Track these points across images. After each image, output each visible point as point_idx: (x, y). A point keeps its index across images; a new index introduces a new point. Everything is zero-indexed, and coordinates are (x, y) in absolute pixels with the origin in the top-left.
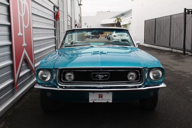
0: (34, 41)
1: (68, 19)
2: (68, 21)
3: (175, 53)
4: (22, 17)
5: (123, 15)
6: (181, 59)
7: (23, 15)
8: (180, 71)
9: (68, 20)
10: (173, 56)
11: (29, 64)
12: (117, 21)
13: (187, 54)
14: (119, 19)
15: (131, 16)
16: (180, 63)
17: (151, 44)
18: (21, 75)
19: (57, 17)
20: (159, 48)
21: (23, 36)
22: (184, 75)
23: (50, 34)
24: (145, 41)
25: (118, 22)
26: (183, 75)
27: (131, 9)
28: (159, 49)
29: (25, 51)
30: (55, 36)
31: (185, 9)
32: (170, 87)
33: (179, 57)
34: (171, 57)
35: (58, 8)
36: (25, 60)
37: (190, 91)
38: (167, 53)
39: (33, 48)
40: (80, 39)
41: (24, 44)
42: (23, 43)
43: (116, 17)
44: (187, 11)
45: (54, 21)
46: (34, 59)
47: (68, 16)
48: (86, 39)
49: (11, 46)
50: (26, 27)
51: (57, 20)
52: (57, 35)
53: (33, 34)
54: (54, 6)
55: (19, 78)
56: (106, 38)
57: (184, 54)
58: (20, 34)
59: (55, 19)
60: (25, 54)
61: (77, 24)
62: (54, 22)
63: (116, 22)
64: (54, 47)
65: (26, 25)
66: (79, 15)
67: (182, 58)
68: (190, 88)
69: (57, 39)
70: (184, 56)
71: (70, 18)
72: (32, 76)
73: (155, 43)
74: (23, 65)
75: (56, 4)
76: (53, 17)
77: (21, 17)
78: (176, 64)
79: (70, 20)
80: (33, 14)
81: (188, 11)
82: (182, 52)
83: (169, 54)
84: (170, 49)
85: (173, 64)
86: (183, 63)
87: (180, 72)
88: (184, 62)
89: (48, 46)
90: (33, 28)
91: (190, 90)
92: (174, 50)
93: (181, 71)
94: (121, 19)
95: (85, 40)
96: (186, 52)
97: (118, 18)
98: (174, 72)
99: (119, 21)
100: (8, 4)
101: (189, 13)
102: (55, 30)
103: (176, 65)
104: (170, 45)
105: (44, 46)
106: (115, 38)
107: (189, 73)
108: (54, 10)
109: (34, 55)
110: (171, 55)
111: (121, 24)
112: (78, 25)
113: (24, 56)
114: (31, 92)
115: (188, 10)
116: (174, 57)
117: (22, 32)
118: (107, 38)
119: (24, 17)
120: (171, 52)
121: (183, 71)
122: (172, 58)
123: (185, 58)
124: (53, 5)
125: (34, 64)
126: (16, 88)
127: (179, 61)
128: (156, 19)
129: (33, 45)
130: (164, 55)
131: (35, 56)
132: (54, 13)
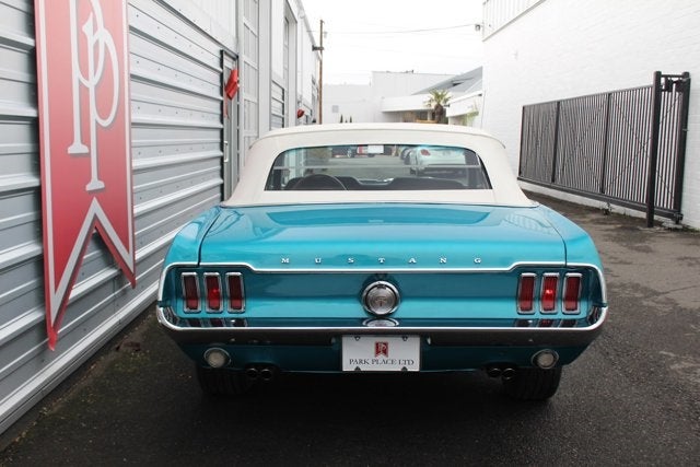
0: (135, 172)
1: (273, 96)
2: (274, 102)
3: (619, 216)
4: (87, 89)
5: (455, 85)
6: (640, 242)
7: (91, 83)
8: (636, 287)
9: (271, 98)
10: (612, 227)
11: (111, 249)
12: (434, 105)
13: (660, 224)
14: (442, 96)
15: (481, 88)
16: (636, 254)
17: (542, 185)
18: (74, 293)
19: (229, 87)
20: (566, 199)
21: (88, 155)
22: (651, 304)
23: (203, 145)
24: (520, 173)
25: (438, 106)
26: (645, 303)
27: (481, 68)
28: (566, 202)
29: (95, 208)
30: (222, 150)
31: (658, 75)
32: (601, 348)
33: (634, 234)
34: (607, 230)
35: (236, 58)
36: (98, 238)
37: (672, 367)
38: (594, 216)
39: (132, 193)
40: (312, 159)
41: (95, 184)
42: (88, 179)
43: (433, 90)
44: (663, 80)
45: (218, 100)
46: (133, 232)
47: (273, 85)
48: (333, 156)
49: (38, 192)
50: (105, 123)
51: (231, 99)
52: (226, 148)
53: (131, 147)
54: (222, 52)
55: (68, 303)
56: (398, 158)
57: (651, 223)
58: (77, 148)
59: (222, 95)
60: (96, 218)
61: (303, 108)
62: (218, 105)
63: (433, 107)
64: (218, 189)
65: (104, 117)
66: (314, 82)
67: (643, 238)
68: (672, 355)
69: (226, 160)
70: (648, 230)
71: (280, 91)
72: (125, 292)
73: (553, 180)
74: (85, 257)
75: (230, 45)
76: (217, 89)
77: (84, 90)
78: (622, 257)
79: (280, 98)
80: (133, 77)
81: (667, 81)
82: (643, 215)
83: (597, 222)
84: (604, 205)
85: (611, 258)
86: (644, 254)
87: (636, 290)
88: (647, 250)
89: (192, 184)
90: (134, 124)
91: (672, 363)
92: (617, 209)
93: (638, 285)
94: (447, 97)
95: (331, 160)
96: (656, 217)
97: (438, 93)
98: (616, 290)
99: (442, 103)
100: (30, 42)
101: (668, 88)
102: (222, 130)
103: (621, 262)
104: (602, 191)
105: (177, 185)
106: (424, 157)
107: (669, 296)
108: (222, 66)
109: (134, 219)
110: (605, 224)
111: (449, 113)
112: (307, 113)
113: (92, 224)
114: (118, 348)
115: (666, 77)
116: (614, 234)
117: (86, 140)
118: (402, 158)
119: (97, 87)
120: (607, 212)
121: (646, 288)
122: (609, 236)
123: (651, 236)
124: (219, 48)
125: (134, 251)
126: (51, 342)
127: (632, 248)
128: (559, 103)
129: (132, 186)
130: (583, 222)
131: (136, 222)
132: (222, 75)
